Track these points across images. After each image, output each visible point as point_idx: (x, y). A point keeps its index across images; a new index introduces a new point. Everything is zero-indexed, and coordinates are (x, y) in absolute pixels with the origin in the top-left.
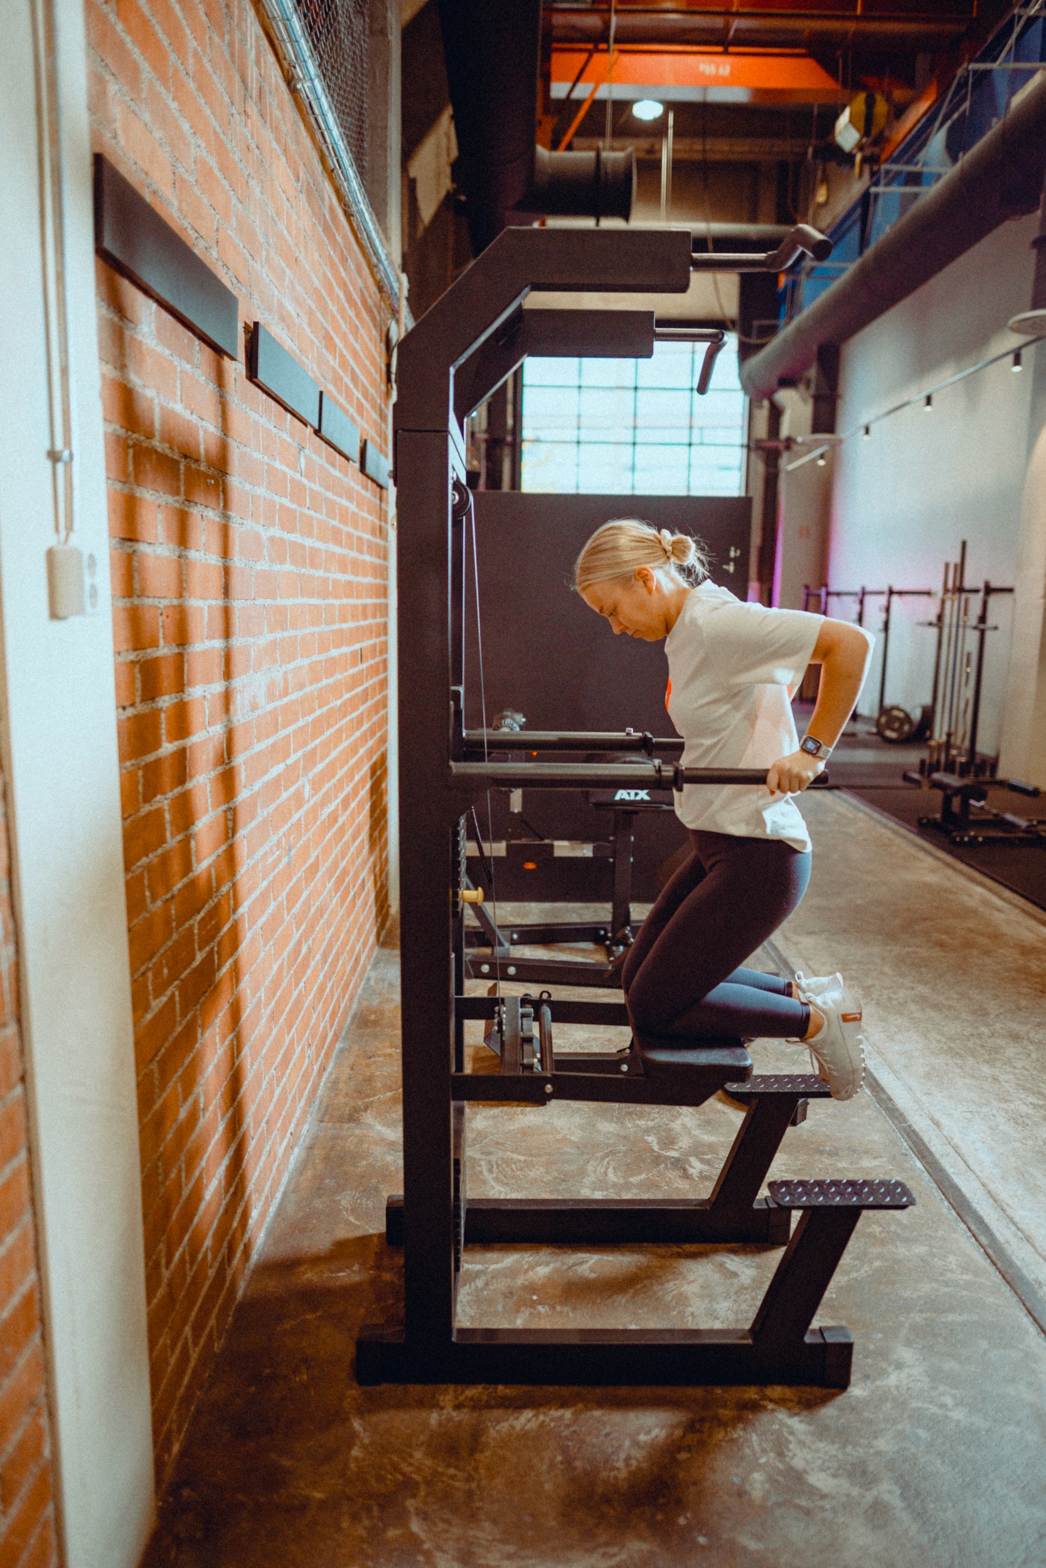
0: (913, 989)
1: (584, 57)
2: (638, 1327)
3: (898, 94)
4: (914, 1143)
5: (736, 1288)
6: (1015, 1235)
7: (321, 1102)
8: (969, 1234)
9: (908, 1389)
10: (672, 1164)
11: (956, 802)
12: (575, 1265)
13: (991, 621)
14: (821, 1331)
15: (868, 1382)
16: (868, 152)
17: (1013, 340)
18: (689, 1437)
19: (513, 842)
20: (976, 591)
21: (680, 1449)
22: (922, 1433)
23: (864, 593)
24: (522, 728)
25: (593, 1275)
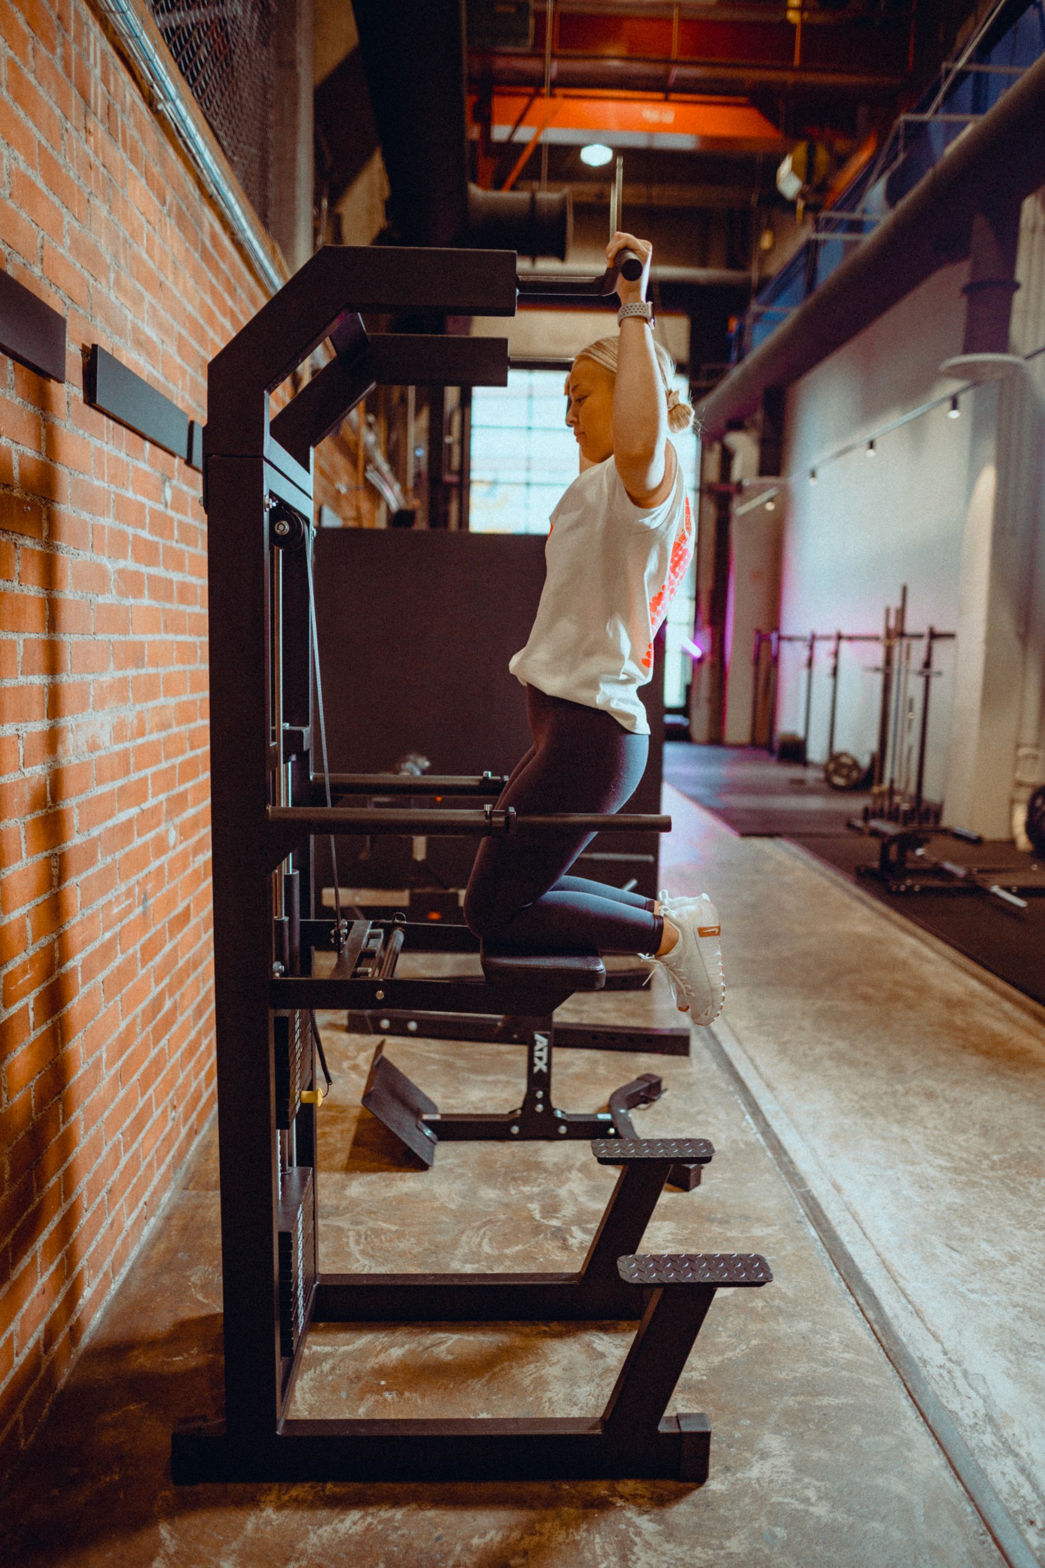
0: (830, 1044)
1: (524, 101)
2: (489, 1416)
3: (841, 145)
4: (811, 1209)
5: (600, 1371)
6: (905, 1309)
7: (188, 1168)
8: (857, 1308)
9: (771, 1481)
10: (552, 1234)
11: (894, 849)
12: (433, 1345)
13: (936, 665)
14: (678, 1418)
15: (728, 1474)
16: (812, 200)
17: (953, 386)
18: (527, 1539)
19: (417, 891)
20: (919, 636)
21: (515, 1554)
22: (780, 1532)
23: (814, 638)
24: (424, 772)
25: (450, 1357)
